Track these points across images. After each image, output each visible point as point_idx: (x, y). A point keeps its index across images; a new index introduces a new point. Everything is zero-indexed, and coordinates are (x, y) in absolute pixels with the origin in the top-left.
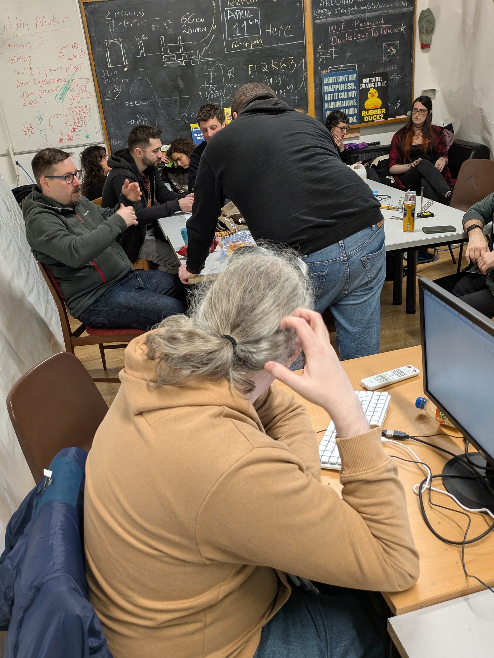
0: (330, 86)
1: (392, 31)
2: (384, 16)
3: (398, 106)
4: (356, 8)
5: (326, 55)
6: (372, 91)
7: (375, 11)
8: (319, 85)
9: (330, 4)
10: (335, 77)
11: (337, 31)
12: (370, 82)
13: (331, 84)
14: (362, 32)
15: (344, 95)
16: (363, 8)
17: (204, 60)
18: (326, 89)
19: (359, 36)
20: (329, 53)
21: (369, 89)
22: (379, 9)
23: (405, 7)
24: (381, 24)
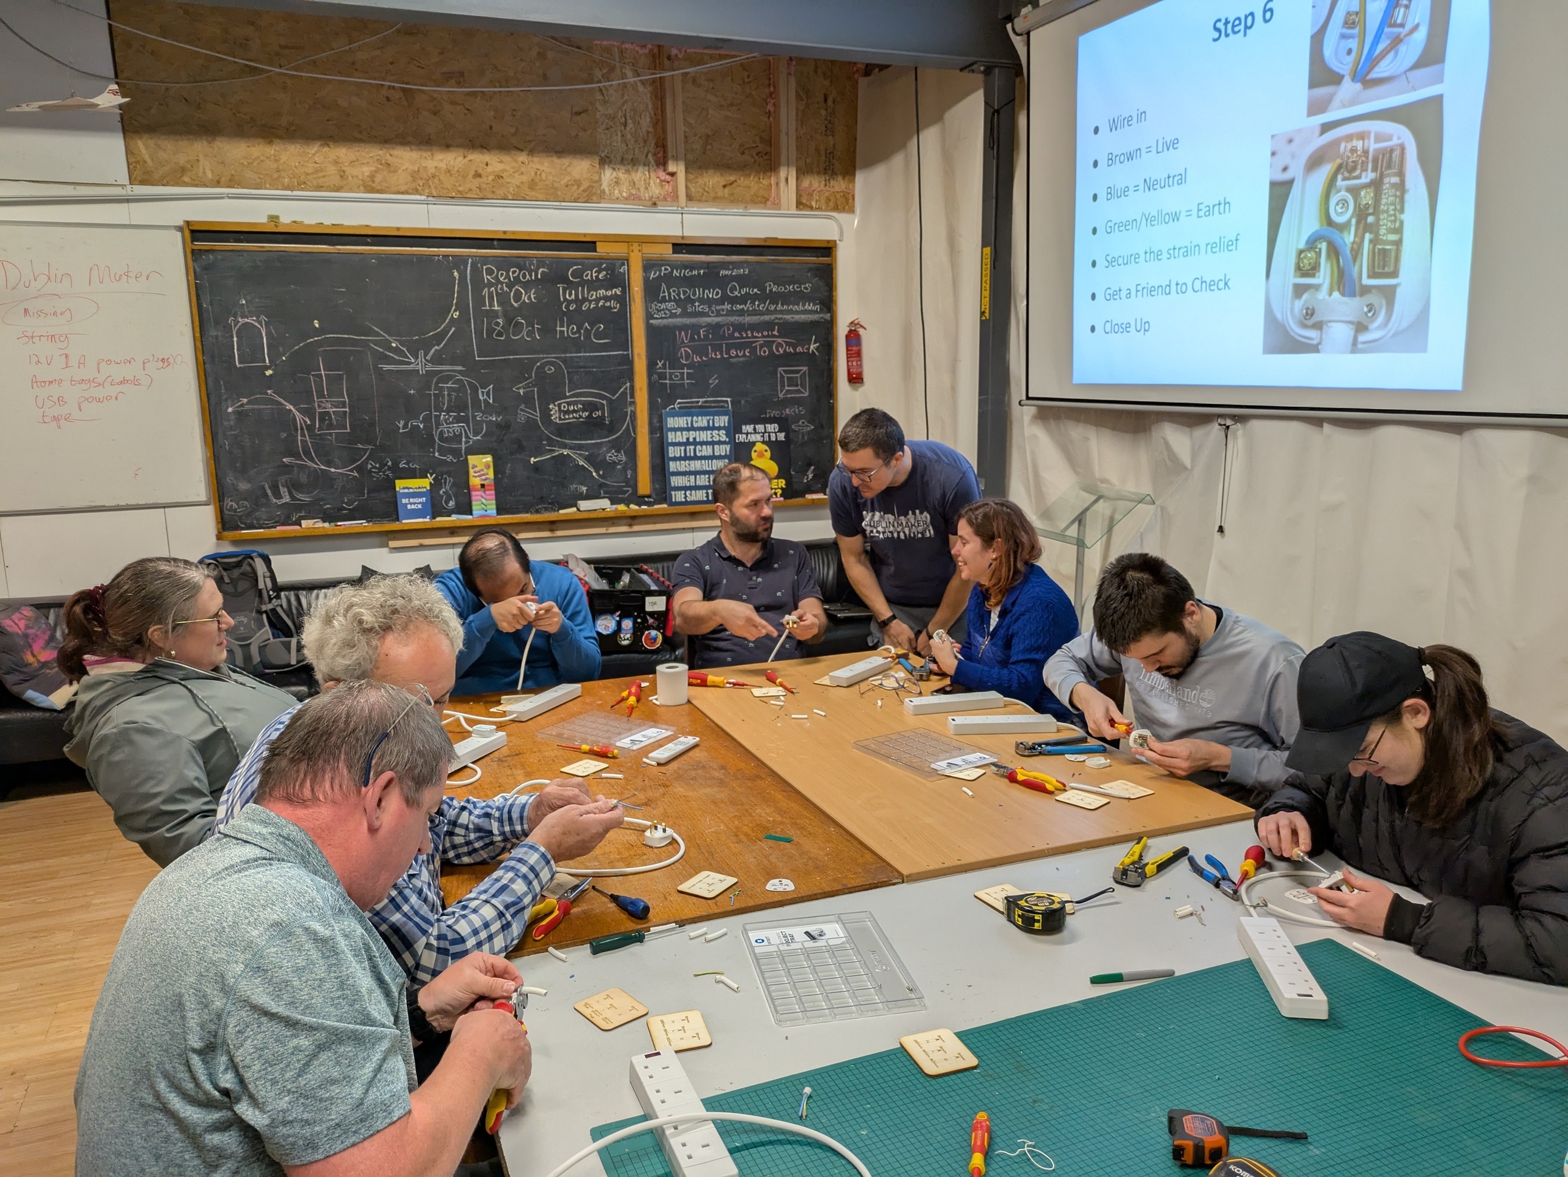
0: (679, 433)
1: (795, 349)
2: (777, 324)
3: (811, 476)
4: (727, 306)
5: (671, 379)
6: (759, 447)
7: (761, 314)
8: (658, 430)
9: (679, 295)
10: (689, 419)
11: (692, 339)
12: (755, 431)
13: (681, 429)
14: (741, 346)
15: (707, 451)
16: (739, 307)
17: (430, 367)
18: (671, 437)
19: (733, 352)
20: (676, 376)
21: (754, 444)
22: (768, 312)
23: (816, 312)
24: (774, 336)
